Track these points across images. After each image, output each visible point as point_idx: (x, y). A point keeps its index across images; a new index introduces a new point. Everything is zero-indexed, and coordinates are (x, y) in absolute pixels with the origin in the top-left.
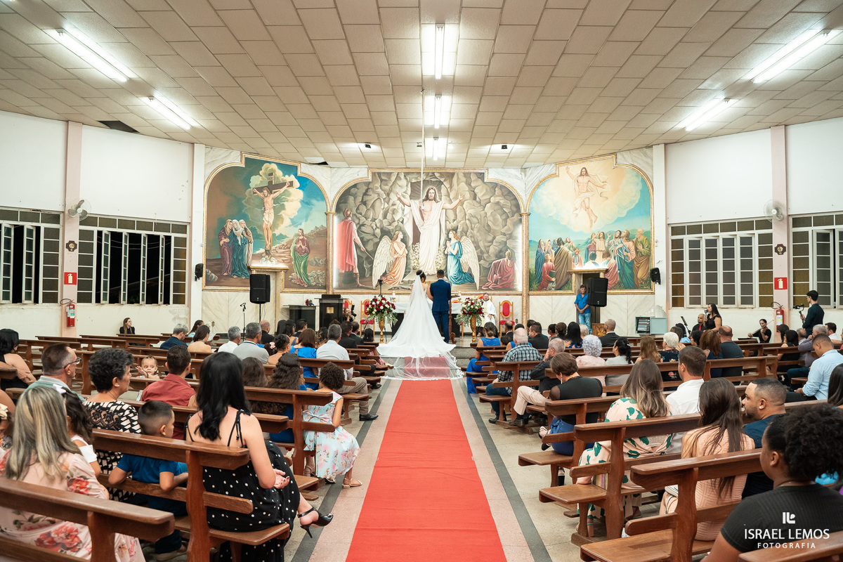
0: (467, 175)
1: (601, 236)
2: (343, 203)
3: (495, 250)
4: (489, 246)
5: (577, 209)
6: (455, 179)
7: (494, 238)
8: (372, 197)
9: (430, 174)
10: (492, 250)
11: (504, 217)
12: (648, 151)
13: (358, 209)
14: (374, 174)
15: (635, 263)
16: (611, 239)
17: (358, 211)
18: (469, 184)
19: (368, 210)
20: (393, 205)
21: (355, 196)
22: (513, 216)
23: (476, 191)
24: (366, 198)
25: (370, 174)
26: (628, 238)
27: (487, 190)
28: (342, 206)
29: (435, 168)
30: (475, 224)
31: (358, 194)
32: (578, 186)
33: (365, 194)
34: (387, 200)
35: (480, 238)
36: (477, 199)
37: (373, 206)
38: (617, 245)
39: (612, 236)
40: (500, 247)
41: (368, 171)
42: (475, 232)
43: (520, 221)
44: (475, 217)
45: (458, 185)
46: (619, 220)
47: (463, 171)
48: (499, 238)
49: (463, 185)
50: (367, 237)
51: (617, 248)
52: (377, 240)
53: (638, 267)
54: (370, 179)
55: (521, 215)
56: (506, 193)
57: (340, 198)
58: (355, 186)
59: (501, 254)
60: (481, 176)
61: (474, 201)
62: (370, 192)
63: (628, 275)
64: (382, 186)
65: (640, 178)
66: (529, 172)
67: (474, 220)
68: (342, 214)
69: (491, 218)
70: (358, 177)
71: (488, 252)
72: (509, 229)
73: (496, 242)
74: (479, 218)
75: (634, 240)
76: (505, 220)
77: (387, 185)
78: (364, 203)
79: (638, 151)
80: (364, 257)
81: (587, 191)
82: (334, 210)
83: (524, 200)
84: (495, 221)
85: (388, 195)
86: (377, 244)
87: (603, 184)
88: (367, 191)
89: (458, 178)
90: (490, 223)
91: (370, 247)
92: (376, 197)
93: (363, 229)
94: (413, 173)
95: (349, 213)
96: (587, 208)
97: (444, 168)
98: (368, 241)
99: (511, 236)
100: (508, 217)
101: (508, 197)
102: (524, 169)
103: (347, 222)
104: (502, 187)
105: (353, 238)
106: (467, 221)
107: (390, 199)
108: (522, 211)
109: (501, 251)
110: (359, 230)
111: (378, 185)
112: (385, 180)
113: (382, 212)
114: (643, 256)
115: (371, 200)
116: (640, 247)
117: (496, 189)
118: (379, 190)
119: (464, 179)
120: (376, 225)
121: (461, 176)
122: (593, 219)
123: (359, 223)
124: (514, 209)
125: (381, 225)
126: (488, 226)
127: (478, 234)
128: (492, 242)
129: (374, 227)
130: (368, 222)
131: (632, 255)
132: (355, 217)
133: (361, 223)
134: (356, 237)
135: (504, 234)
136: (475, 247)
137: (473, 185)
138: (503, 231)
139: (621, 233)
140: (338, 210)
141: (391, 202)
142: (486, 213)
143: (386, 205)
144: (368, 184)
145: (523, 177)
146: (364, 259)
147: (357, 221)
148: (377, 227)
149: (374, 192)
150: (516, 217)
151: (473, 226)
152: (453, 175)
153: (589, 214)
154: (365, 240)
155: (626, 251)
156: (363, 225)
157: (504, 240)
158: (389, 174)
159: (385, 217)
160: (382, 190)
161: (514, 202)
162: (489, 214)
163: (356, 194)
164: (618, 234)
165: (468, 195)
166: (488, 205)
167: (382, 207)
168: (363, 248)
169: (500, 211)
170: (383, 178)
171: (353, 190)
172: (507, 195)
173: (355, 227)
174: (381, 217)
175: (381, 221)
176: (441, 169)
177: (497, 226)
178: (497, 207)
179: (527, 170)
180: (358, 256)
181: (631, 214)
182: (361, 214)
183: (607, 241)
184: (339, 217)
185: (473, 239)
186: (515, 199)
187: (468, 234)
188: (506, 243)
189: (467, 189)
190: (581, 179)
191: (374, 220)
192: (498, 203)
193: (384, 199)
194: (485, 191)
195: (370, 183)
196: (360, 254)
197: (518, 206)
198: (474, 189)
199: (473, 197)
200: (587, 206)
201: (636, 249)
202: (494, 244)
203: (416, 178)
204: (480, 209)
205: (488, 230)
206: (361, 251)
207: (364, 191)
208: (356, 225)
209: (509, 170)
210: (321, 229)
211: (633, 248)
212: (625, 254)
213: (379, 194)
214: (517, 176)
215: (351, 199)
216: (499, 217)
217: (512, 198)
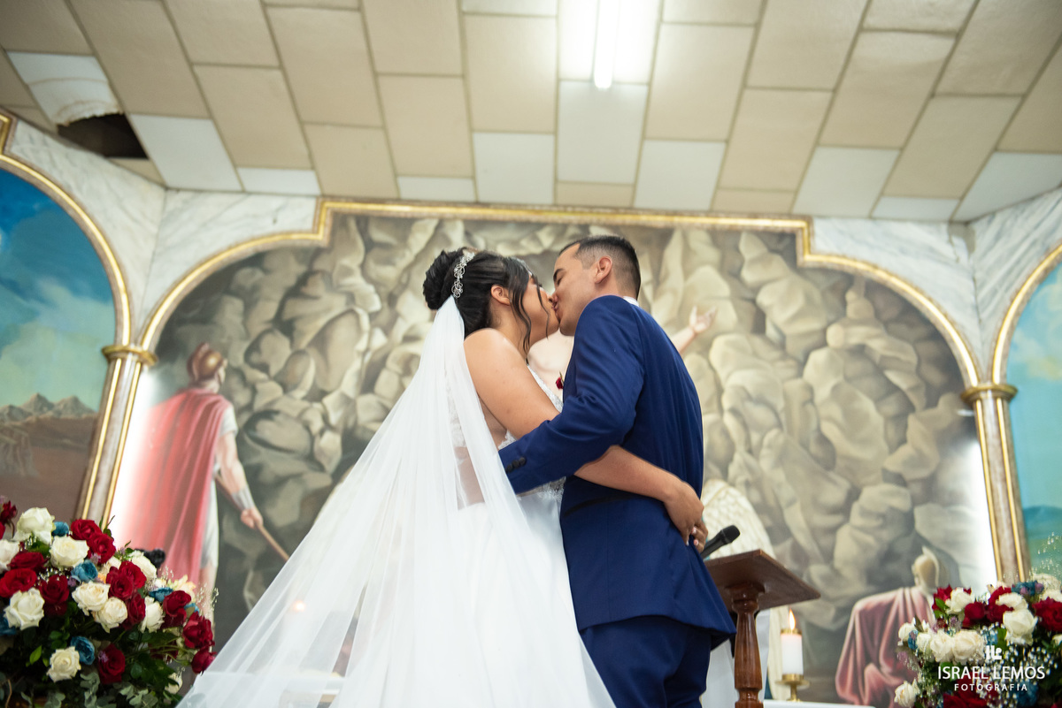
0: (724, 239)
2: (195, 321)
3: (865, 548)
4: (833, 531)
6: (673, 253)
7: (854, 495)
8: (323, 306)
9: (572, 231)
10: (847, 545)
11: (892, 407)
13: (254, 347)
14: (340, 220)
17: (255, 358)
18: (732, 273)
19: (297, 354)
20: (410, 338)
21: (250, 299)
22: (932, 403)
23: (764, 299)
24: (296, 308)
25: (326, 219)
27: (809, 299)
28: (191, 334)
29: (591, 208)
30: (763, 430)
31: (266, 291)
33: (297, 291)
34: (384, 318)
35: (786, 493)
36: (770, 331)
37: (321, 341)
40: (887, 535)
41: (319, 207)
42: (765, 463)
43: (970, 428)
44: (760, 401)
45: (687, 273)
47: (708, 221)
48: (877, 495)
49: (708, 277)
50: (277, 466)
52: (321, 481)
54: (321, 237)
55: (969, 400)
56: (892, 312)
57: (186, 304)
58: (257, 260)
59: (893, 567)
60: (784, 245)
61: (757, 341)
62: (317, 287)
64: (371, 265)
66: (984, 234)
67: (760, 414)
68: (179, 369)
69: (835, 411)
70: (271, 228)
71: (828, 556)
72: (919, 460)
73: (865, 513)
74: (780, 405)
76: (899, 420)
77: (388, 262)
78: (285, 325)
80: (253, 551)
82: (149, 343)
83: (976, 343)
84: (852, 422)
85: (391, 300)
86: (317, 500)
88: (303, 280)
89: (687, 251)
90: (831, 431)
91: (285, 510)
92: (339, 304)
93: (267, 429)
94: (501, 223)
95: (212, 361)
97: (630, 209)
98: (281, 481)
99: (932, 491)
100: (910, 408)
101: (903, 328)
102: (962, 226)
103: (197, 401)
104: (875, 290)
105: (215, 467)
106: (729, 421)
107: (395, 317)
108: (972, 380)
109: (888, 555)
110: (247, 438)
111: (352, 260)
112: (384, 246)
113: (356, 365)
115: (317, 315)
117: (850, 296)
118: (356, 281)
119: (712, 254)
120: (325, 418)
121: (700, 242)
123: (249, 407)
124: (935, 377)
125: (345, 419)
126: (823, 440)
127: (779, 475)
128: (844, 510)
129: (317, 425)
130: (294, 402)
132: (235, 382)
133: (259, 404)
134: (228, 465)
135: (899, 480)
136: (769, 530)
137: (749, 275)
138: (894, 463)
140: (169, 347)
141: (401, 329)
142: (810, 389)
143: (379, 339)
144: (311, 255)
145: (963, 255)
146: (249, 563)
147: (243, 397)
148: (327, 426)
149: (333, 287)
150: (947, 410)
151: (755, 437)
152: (664, 235)
154: (267, 476)
156: (268, 414)
157: (901, 502)
158: (404, 225)
159: (368, 383)
160: (369, 280)
161: (930, 349)
162: (823, 393)
163: (255, 288)
165: (728, 315)
166: (818, 357)
167: (362, 345)
168: (251, 513)
169: (871, 383)
170: (378, 235)
171: (245, 277)
172: (897, 320)
173: (229, 421)
174: (349, 385)
175: (348, 402)
176: (616, 210)
177: (865, 442)
178: (856, 366)
179: (977, 227)
180: (226, 551)
182: (264, 368)
184: (166, 378)
185: (756, 496)
186: (936, 336)
187: (733, 470)
188: (909, 519)
189: (724, 288)
191: (318, 395)
192: (860, 351)
193: (373, 316)
194: (798, 303)
195: (314, 253)
196: (234, 538)
197: (949, 365)
198: (756, 289)
199: (749, 320)
202: (856, 518)
203: (514, 244)
204: (784, 370)
205: (826, 459)
206: (241, 527)
207: (291, 281)
208: (238, 413)
209: (897, 228)
210: (69, 415)
213: (351, 297)
214: (932, 250)
215: (231, 310)
216: (867, 405)
217: (921, 331)
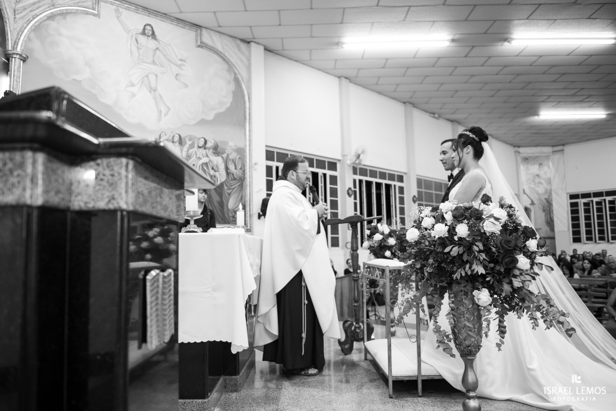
1: (177, 139)
5: (133, 85)
12: (243, 46)
15: (226, 188)
16: (192, 146)
26: (217, 150)
32: (138, 49)
38: (200, 158)
39: (193, 143)
46: (203, 122)
51: (201, 162)
53: (229, 194)
63: (216, 204)
65: (233, 76)
75: (225, 156)
79: (230, 39)
81: (154, 63)
87: (180, 63)
96: (153, 90)
114: (235, 179)
116: (232, 167)
122: (164, 110)
131: (221, 177)
139: (206, 142)
153: (155, 98)
155: (213, 169)
164: (202, 143)
181: (220, 119)
183: (185, 149)
190: (142, 39)
200: (153, 85)
201: (227, 168)
211: (222, 167)
212: (212, 172)
